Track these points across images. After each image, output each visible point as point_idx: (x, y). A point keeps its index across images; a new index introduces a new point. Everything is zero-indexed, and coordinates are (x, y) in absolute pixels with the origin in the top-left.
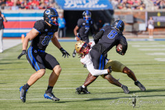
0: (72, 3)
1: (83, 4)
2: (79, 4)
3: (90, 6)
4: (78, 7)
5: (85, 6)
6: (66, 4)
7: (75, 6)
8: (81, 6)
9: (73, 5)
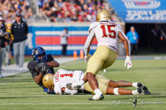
0: (135, 14)
1: (149, 16)
2: (144, 16)
3: (157, 18)
4: (143, 19)
5: (152, 18)
6: (128, 16)
7: (140, 18)
8: (147, 18)
9: (136, 17)
